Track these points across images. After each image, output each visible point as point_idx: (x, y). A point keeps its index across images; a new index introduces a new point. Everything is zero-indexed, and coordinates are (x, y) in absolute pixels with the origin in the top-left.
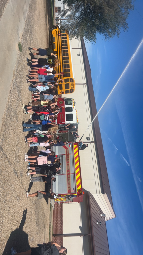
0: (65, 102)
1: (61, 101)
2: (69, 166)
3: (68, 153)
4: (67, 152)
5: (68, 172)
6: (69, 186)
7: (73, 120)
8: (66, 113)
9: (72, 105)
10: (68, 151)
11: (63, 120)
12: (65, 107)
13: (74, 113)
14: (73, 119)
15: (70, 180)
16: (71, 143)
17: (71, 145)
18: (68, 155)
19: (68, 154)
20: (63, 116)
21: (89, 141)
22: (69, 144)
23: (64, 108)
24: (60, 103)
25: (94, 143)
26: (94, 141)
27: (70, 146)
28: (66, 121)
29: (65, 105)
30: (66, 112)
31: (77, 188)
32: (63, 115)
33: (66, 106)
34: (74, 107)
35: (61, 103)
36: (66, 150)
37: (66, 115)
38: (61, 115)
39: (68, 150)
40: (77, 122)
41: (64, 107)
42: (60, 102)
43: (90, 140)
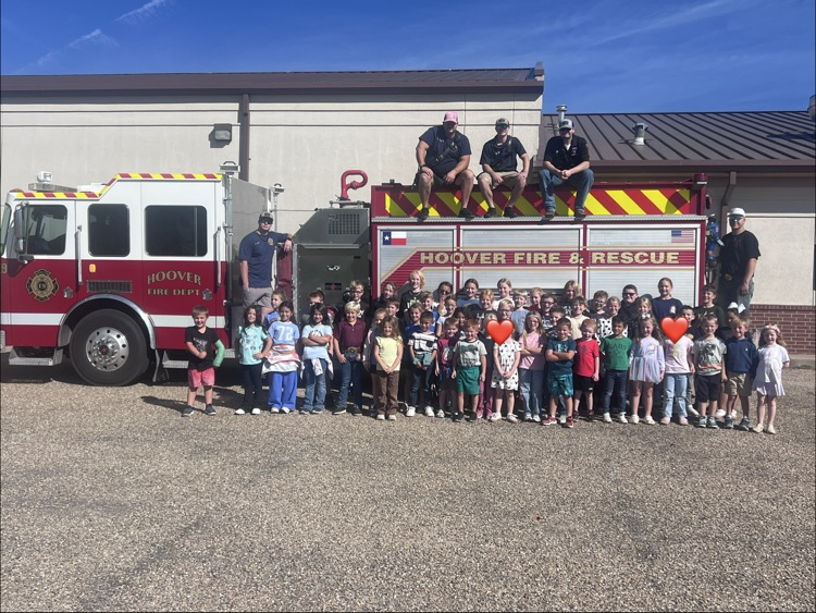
0: (36, 257)
1: (34, 286)
2: (533, 253)
3: (450, 253)
4: (442, 258)
5: (574, 258)
6: (657, 258)
7: (202, 211)
8: (138, 251)
9: (69, 205)
10: (435, 253)
11: (197, 279)
12: (86, 255)
13: (137, 200)
14: (192, 208)
15: (621, 252)
16: (380, 235)
17: (395, 235)
18: (462, 256)
19: (457, 258)
20: (166, 275)
21: (236, 132)
22: (385, 243)
23: (93, 268)
24: (46, 294)
25: (252, 106)
26: (236, 106)
27: (402, 242)
28: (209, 257)
29: (68, 255)
30: (126, 251)
31: (658, 211)
32: (154, 278)
33: (78, 246)
34: (91, 195)
35: (50, 287)
36: (427, 264)
37: (151, 250)
38: (156, 285)
39: (427, 253)
40: (219, 177)
41: (86, 263)
42: (37, 293)
43: (228, 127)
